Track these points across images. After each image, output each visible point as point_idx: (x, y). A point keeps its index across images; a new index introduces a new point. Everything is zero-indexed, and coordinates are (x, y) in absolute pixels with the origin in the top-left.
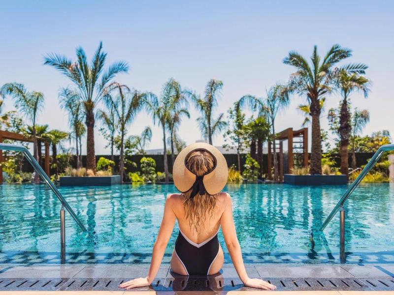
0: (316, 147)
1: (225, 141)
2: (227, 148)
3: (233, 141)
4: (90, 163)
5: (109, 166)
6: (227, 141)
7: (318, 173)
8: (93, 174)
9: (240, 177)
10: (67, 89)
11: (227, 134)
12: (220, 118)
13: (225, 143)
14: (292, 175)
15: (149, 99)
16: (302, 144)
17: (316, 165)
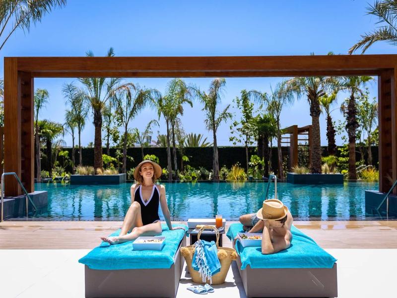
0: (316, 147)
1: (232, 133)
2: (234, 141)
3: (240, 133)
4: (97, 162)
5: (111, 164)
6: (234, 132)
7: (317, 172)
8: (102, 173)
9: (245, 175)
10: (71, 85)
11: (233, 125)
12: (226, 110)
13: (233, 135)
14: (293, 173)
15: (153, 95)
16: (307, 142)
17: (316, 164)
